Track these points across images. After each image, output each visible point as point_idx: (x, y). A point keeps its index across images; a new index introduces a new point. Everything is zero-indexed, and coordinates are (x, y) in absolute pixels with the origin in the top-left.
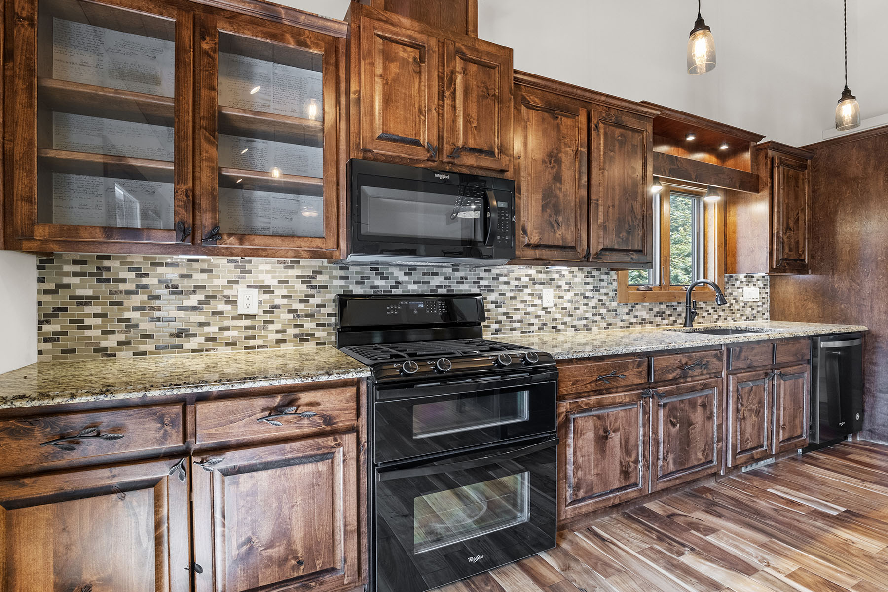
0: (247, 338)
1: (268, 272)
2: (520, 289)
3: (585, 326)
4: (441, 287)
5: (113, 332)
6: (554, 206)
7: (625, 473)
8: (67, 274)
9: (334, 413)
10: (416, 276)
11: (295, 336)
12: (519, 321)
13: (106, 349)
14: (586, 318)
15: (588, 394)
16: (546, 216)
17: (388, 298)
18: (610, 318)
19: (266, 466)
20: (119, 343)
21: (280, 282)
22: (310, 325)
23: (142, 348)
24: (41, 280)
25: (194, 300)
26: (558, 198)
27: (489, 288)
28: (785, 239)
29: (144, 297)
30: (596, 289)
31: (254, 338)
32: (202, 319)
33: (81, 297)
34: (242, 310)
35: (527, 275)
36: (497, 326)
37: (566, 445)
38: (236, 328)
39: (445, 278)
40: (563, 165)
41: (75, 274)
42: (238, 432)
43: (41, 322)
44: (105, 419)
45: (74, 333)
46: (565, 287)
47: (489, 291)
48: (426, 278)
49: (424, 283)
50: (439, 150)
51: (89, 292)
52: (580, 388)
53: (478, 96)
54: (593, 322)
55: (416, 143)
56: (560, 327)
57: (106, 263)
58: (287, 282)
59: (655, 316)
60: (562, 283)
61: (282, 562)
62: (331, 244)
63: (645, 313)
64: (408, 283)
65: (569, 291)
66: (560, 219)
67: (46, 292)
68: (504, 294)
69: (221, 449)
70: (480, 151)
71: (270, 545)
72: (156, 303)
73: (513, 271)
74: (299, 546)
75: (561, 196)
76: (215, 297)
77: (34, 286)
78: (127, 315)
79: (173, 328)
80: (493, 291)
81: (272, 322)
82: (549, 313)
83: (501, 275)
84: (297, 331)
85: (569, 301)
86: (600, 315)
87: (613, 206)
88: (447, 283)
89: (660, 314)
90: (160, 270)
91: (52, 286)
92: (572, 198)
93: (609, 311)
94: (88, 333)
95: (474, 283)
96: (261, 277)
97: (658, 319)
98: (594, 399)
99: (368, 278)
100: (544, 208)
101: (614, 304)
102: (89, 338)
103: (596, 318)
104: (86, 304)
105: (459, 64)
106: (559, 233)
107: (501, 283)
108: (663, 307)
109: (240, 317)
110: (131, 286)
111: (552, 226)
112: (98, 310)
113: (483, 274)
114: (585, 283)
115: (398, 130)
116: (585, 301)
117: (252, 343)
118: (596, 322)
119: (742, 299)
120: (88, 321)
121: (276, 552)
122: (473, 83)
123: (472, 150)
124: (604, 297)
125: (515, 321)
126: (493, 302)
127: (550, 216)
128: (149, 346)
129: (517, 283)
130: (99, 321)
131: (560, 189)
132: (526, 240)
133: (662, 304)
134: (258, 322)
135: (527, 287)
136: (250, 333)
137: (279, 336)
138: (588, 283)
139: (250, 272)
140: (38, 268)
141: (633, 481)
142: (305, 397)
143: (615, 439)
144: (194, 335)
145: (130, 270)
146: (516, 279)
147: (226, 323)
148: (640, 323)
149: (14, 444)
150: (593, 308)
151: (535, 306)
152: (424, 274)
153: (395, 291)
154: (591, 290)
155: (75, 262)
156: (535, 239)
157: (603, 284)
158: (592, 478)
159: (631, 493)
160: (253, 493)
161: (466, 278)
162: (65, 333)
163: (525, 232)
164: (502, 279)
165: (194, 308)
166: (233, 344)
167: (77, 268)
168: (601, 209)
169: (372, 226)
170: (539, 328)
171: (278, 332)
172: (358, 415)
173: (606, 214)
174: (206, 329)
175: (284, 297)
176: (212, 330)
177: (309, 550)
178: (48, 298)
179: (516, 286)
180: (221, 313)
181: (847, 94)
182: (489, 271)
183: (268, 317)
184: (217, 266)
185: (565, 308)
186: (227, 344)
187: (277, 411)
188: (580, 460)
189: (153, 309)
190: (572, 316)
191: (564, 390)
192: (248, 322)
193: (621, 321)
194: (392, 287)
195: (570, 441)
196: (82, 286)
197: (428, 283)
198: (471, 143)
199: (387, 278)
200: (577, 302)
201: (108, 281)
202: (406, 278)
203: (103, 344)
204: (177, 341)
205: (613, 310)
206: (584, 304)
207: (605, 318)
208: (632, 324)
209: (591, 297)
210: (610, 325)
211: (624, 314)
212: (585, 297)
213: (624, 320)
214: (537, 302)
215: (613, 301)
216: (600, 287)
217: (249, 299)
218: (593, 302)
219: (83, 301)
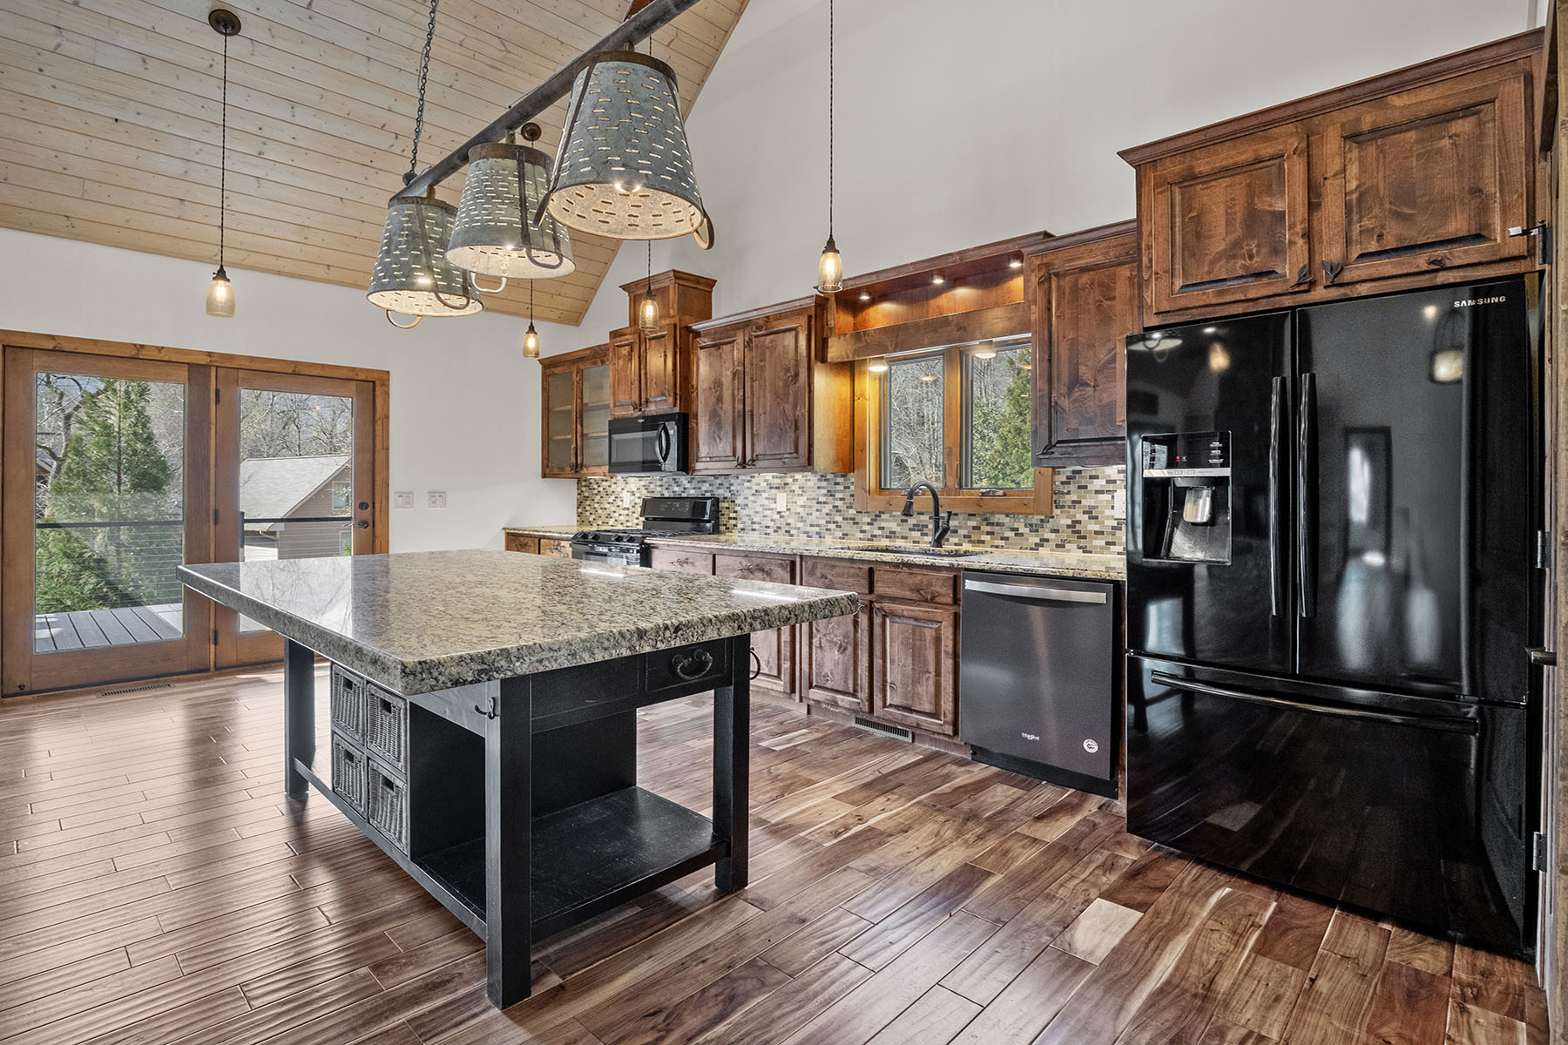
0: (627, 521)
1: (633, 483)
2: (759, 494)
3: (817, 533)
16: (711, 433)
17: (666, 500)
18: (847, 527)
21: (637, 489)
24: (578, 489)
25: (612, 499)
26: (719, 416)
29: (600, 497)
30: (832, 494)
32: (614, 509)
34: (624, 505)
35: (765, 481)
36: (742, 526)
38: (623, 515)
39: (710, 485)
40: (724, 387)
43: (578, 508)
46: (797, 491)
47: (737, 495)
48: (699, 485)
49: (698, 489)
50: (640, 404)
51: (587, 494)
54: (828, 530)
55: (630, 403)
56: (793, 532)
59: (910, 530)
60: (796, 488)
63: (895, 524)
64: (689, 489)
65: (803, 495)
66: (721, 434)
68: (747, 498)
72: (602, 500)
75: (722, 414)
76: (618, 498)
78: (595, 506)
79: (606, 513)
80: (740, 495)
81: (635, 513)
82: (784, 517)
83: (745, 481)
85: (802, 506)
86: (833, 522)
88: (711, 488)
90: (604, 483)
92: (730, 414)
93: (844, 519)
95: (727, 488)
96: (631, 486)
97: (917, 534)
101: (852, 512)
103: (830, 526)
105: (648, 343)
106: (720, 448)
107: (745, 488)
110: (597, 492)
111: (716, 442)
113: (733, 481)
114: (819, 488)
116: (818, 506)
118: (831, 530)
123: (654, 399)
124: (840, 504)
125: (755, 523)
126: (739, 505)
127: (714, 433)
129: (757, 488)
130: (589, 508)
132: (700, 455)
133: (922, 514)
135: (764, 491)
138: (822, 488)
139: (628, 483)
144: (611, 518)
146: (756, 485)
147: (620, 512)
148: (887, 537)
150: (827, 514)
151: (772, 509)
152: (698, 482)
153: (682, 495)
154: (825, 495)
156: (704, 453)
157: (838, 487)
164: (745, 485)
165: (612, 503)
166: (622, 524)
169: (615, 456)
170: (774, 531)
171: (636, 519)
174: (614, 515)
175: (638, 498)
176: (617, 515)
179: (756, 491)
180: (619, 506)
183: (633, 510)
184: (618, 481)
185: (799, 514)
190: (805, 521)
192: (626, 512)
193: (861, 532)
194: (681, 492)
197: (701, 489)
198: (653, 394)
200: (810, 507)
202: (689, 486)
204: (607, 520)
205: (851, 519)
206: (817, 510)
207: (840, 527)
208: (875, 536)
209: (825, 503)
210: (847, 535)
211: (864, 523)
212: (818, 503)
213: (864, 532)
214: (773, 506)
215: (851, 508)
216: (835, 491)
217: (627, 499)
218: (827, 508)
219: (586, 498)
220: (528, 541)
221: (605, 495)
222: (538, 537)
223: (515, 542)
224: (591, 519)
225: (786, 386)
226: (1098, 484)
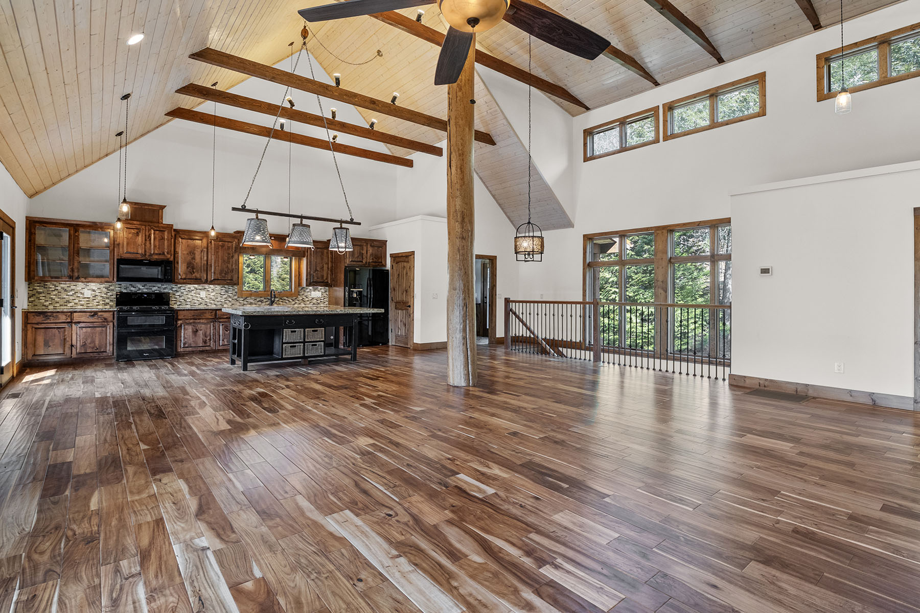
0: (87, 304)
1: (94, 286)
2: (190, 291)
3: (221, 304)
4: (157, 291)
5: (48, 301)
7: (205, 342)
8: (36, 286)
9: (107, 318)
10: (146, 287)
11: (103, 304)
12: (190, 302)
13: (46, 305)
15: (191, 319)
16: (189, 270)
17: (135, 294)
18: (233, 302)
19: (90, 327)
20: (49, 304)
21: (98, 289)
22: (107, 301)
24: (29, 288)
25: (71, 293)
26: (193, 264)
27: (177, 291)
29: (57, 292)
30: (227, 292)
31: (89, 304)
32: (73, 298)
34: (86, 296)
35: (193, 287)
36: (179, 303)
37: (181, 332)
38: (84, 301)
39: (159, 288)
40: (196, 254)
42: (83, 319)
43: (29, 298)
44: (55, 314)
45: (37, 301)
49: (150, 289)
50: (145, 255)
51: (41, 291)
52: (186, 317)
53: (159, 240)
54: (226, 303)
55: (138, 253)
56: (209, 304)
57: (46, 284)
58: (100, 289)
59: (258, 302)
60: (210, 290)
61: (93, 348)
62: (111, 279)
63: (253, 300)
64: (143, 289)
65: (213, 292)
66: (195, 271)
67: (30, 290)
68: (183, 293)
69: (79, 322)
70: (160, 254)
71: (90, 344)
72: (59, 294)
73: (187, 286)
74: (97, 345)
75: (195, 264)
76: (77, 293)
77: (27, 289)
78: (52, 297)
79: (65, 300)
81: (95, 300)
82: (204, 299)
84: (104, 302)
85: (213, 296)
86: (228, 301)
87: (218, 266)
89: (261, 301)
90: (61, 285)
91: (32, 289)
92: (200, 264)
93: (232, 299)
94: (41, 301)
95: (170, 289)
96: (92, 287)
97: (260, 303)
98: (191, 321)
99: (129, 288)
100: (187, 268)
101: (236, 297)
105: (153, 231)
106: (194, 275)
108: (262, 299)
109: (85, 298)
110: (53, 289)
111: (191, 273)
112: (44, 295)
115: (130, 250)
116: (221, 296)
119: (310, 296)
120: (41, 298)
121: (92, 345)
122: (157, 236)
123: (157, 254)
124: (230, 295)
125: (187, 302)
126: (177, 296)
127: (191, 270)
128: (58, 305)
129: (189, 289)
130: (44, 298)
131: (195, 262)
132: (180, 277)
134: (91, 299)
135: (193, 291)
136: (88, 302)
137: (97, 304)
138: (222, 290)
139: (88, 286)
140: (29, 285)
141: (208, 344)
142: (99, 314)
143: (200, 333)
144: (71, 302)
145: (53, 285)
147: (81, 300)
148: (250, 304)
149: (38, 318)
150: (225, 298)
151: (197, 297)
152: (149, 287)
153: (138, 292)
154: (224, 292)
155: (38, 283)
156: (184, 277)
157: (230, 290)
158: (191, 341)
159: (207, 348)
160: (86, 332)
162: (35, 301)
163: (180, 274)
164: (182, 288)
165: (71, 295)
166: (83, 305)
167: (39, 285)
168: (213, 267)
169: (122, 275)
170: (198, 304)
171: (97, 302)
172: (114, 319)
173: (215, 268)
175: (99, 293)
176: (76, 301)
177: (100, 346)
178: (31, 292)
180: (79, 297)
182: (178, 286)
183: (94, 298)
184: (78, 285)
185: (211, 298)
186: (81, 305)
187: (93, 316)
188: (186, 336)
190: (215, 301)
191: (180, 317)
192: (88, 300)
193: (240, 303)
194: (137, 290)
195: (183, 331)
196: (40, 289)
197: (152, 289)
198: (156, 252)
199: (136, 288)
200: (217, 296)
201: (47, 288)
205: (235, 299)
207: (231, 302)
210: (233, 304)
211: (241, 301)
217: (88, 293)
218: (225, 296)
219: (40, 293)
220: (57, 314)
221: (63, 291)
222: (71, 312)
223: (40, 316)
224: (47, 303)
225: (228, 258)
226: (308, 290)
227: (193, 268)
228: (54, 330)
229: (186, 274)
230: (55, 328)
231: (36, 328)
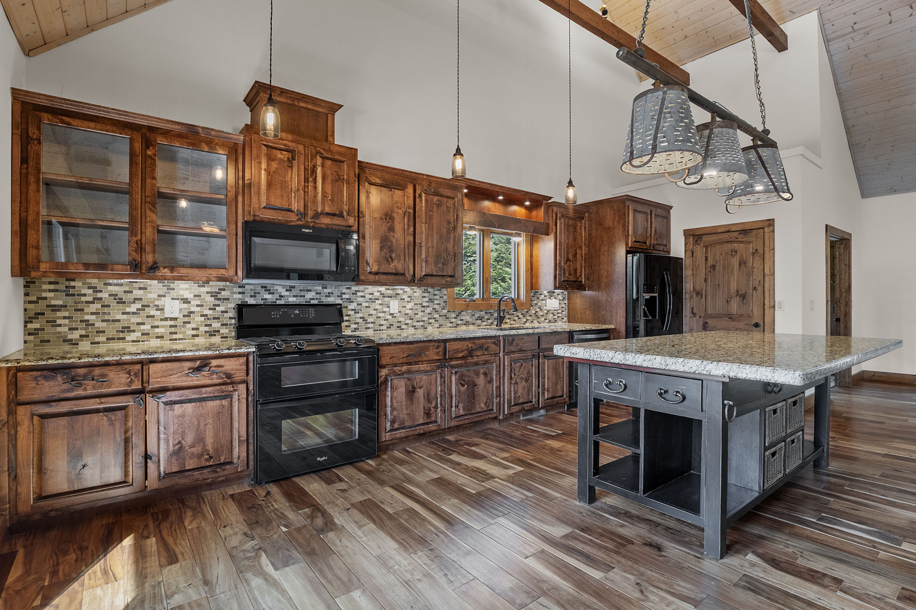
0: (171, 333)
1: (186, 289)
2: (372, 301)
3: (422, 326)
4: (313, 299)
5: (77, 329)
6: (389, 247)
7: (428, 414)
8: (45, 291)
9: (232, 372)
10: (294, 292)
11: (206, 332)
12: (372, 323)
13: (71, 340)
14: (424, 321)
15: (402, 364)
16: (383, 253)
17: (274, 306)
18: (442, 321)
19: (190, 401)
20: (81, 336)
21: (195, 296)
22: (216, 325)
23: (97, 339)
24: (26, 294)
25: (133, 308)
26: (392, 242)
27: (350, 301)
28: (566, 267)
29: (99, 306)
30: (431, 301)
31: (176, 333)
32: (140, 320)
33: (55, 306)
34: (167, 314)
35: (378, 291)
36: (355, 326)
37: (385, 396)
38: (163, 326)
39: (317, 293)
40: (396, 221)
41: (50, 291)
42: (174, 381)
43: (26, 322)
44: (97, 371)
45: (49, 329)
46: (407, 299)
47: (349, 302)
48: (302, 293)
49: (301, 296)
50: (305, 214)
51: (60, 303)
52: (395, 361)
53: (332, 181)
54: (429, 323)
55: (290, 210)
56: (403, 327)
57: (72, 284)
58: (200, 296)
59: (476, 320)
60: (405, 297)
61: (200, 456)
62: (231, 272)
63: (469, 317)
64: (287, 296)
65: (410, 302)
66: (394, 255)
67: (30, 302)
68: (361, 304)
69: (164, 390)
70: (334, 215)
71: (192, 446)
72: (106, 310)
73: (368, 289)
74: (209, 447)
75: (394, 241)
76: (149, 306)
77: (22, 298)
78: (86, 317)
79: (119, 326)
80: (353, 302)
81: (189, 323)
82: (395, 317)
83: (359, 291)
84: (207, 329)
85: (410, 309)
86: (433, 318)
87: (432, 247)
88: (318, 296)
89: (481, 318)
90: (110, 288)
91: (34, 299)
92: (402, 242)
93: (440, 316)
94: (59, 329)
95: (338, 296)
96: (181, 292)
97: (479, 322)
98: (405, 368)
99: (259, 293)
100: (381, 248)
101: (445, 311)
102: (60, 333)
103: (431, 321)
104: (58, 310)
105: (319, 161)
106: (392, 265)
107: (358, 297)
108: (483, 313)
109: (166, 319)
110: (91, 299)
111: (388, 261)
112: (66, 314)
113: (345, 291)
114: (423, 297)
115: (277, 202)
116: (423, 309)
117: (174, 336)
118: (431, 323)
119: (545, 308)
120: (59, 322)
121: (197, 450)
122: (329, 172)
123: (328, 214)
124: (437, 307)
125: (369, 323)
126: (352, 310)
127: (386, 254)
128: (102, 338)
129: (370, 296)
130: (67, 321)
131: (394, 236)
132: (369, 270)
133: (482, 311)
134: (179, 323)
135: (378, 299)
136: (173, 330)
137: (194, 332)
138: (425, 297)
139: (174, 289)
140: (25, 286)
141: (433, 419)
142: (214, 362)
143: (420, 393)
144: (134, 331)
145: (89, 288)
146: (370, 294)
147: (156, 323)
148: (465, 324)
149: (46, 384)
150: (429, 314)
151: (385, 312)
152: (301, 290)
153: (278, 302)
154: (427, 302)
155: (50, 283)
156: (375, 268)
157: (436, 297)
158: (403, 415)
159: (432, 427)
160: (182, 416)
161: (332, 293)
162: (43, 330)
163: (368, 264)
164: (359, 294)
165: (134, 313)
166: (162, 337)
167: (52, 287)
168: (424, 249)
169: (258, 260)
170: (387, 328)
171: (193, 329)
172: (247, 374)
173: (427, 252)
174: (142, 327)
175: (197, 306)
176: (146, 328)
177: (216, 450)
178: (32, 306)
179: (370, 299)
180: (153, 316)
181: (570, 184)
182: (350, 288)
183: (186, 319)
184: (150, 285)
185: (408, 314)
186: (157, 337)
187: (198, 369)
188: (395, 405)
189: (105, 313)
190: (413, 319)
191: (383, 361)
192: (172, 323)
193: (450, 323)
194: (277, 299)
195: (389, 393)
196: (55, 298)
197: (304, 296)
198: (327, 209)
199: (273, 293)
200: (417, 309)
201: (74, 295)
202: (288, 293)
203: (70, 337)
204: (121, 335)
205: (444, 316)
206: (422, 311)
207: (438, 321)
208: (458, 325)
209: (427, 306)
210: (442, 325)
211: (452, 318)
212: (422, 307)
213: (452, 323)
214: (386, 309)
215: (444, 309)
216: (434, 299)
217: (173, 308)
218: (428, 310)
219: (55, 308)
220: (105, 370)
221: (113, 303)
222: (141, 362)
223: (54, 378)
224: (75, 335)
225: (448, 232)
226: (543, 297)
227: (391, 250)
228: (95, 417)
229: (379, 263)
230: (97, 411)
231: (43, 417)
